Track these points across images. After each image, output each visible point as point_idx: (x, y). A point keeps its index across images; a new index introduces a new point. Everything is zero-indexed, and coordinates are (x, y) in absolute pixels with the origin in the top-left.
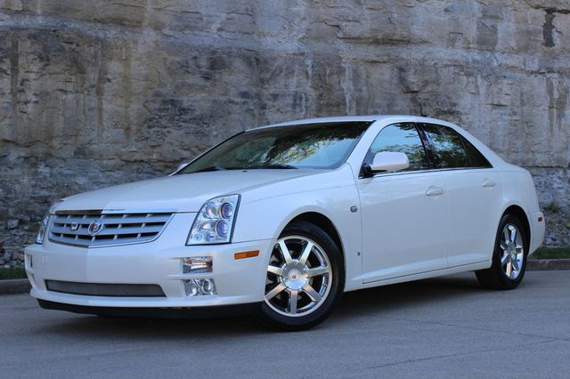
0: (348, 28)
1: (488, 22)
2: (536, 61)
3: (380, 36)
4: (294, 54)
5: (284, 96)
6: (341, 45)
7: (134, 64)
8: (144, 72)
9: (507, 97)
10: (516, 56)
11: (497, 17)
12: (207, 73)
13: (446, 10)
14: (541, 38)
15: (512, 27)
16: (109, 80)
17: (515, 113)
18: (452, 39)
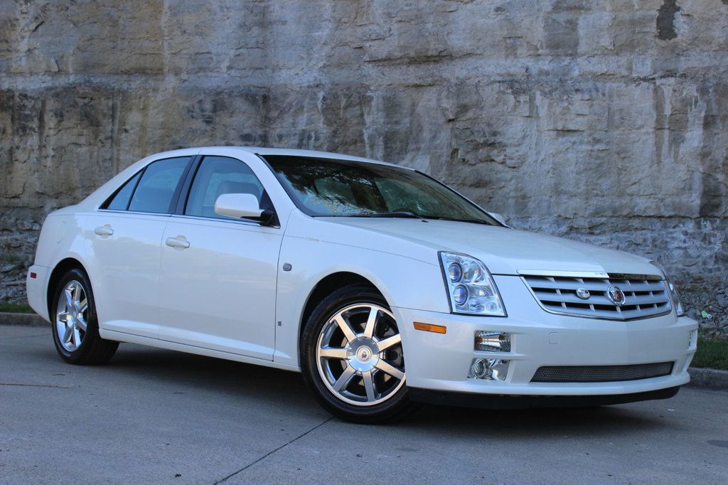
0: (373, 49)
1: (562, 17)
2: (649, 62)
3: (412, 54)
4: (309, 87)
5: (288, 136)
6: (370, 70)
7: (152, 112)
8: (161, 120)
9: (580, 119)
10: (617, 58)
11: (580, 8)
12: (210, 117)
13: (498, 9)
14: (653, 28)
15: (607, 17)
16: (126, 131)
17: (597, 141)
18: (511, 45)
